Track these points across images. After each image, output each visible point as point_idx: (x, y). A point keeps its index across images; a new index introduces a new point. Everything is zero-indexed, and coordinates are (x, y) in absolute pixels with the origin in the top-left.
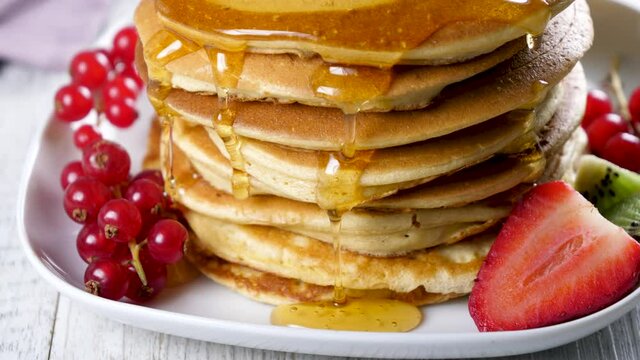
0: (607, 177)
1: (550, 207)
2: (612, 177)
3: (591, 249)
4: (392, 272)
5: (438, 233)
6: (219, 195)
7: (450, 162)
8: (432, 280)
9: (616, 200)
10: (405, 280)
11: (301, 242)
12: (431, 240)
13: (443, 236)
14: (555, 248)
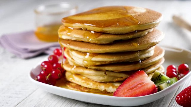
0: (159, 75)
1: (138, 76)
2: (161, 76)
3: (144, 85)
4: (100, 85)
5: (112, 78)
6: (70, 66)
7: (113, 59)
8: (108, 88)
9: (161, 81)
10: (102, 87)
11: (84, 78)
12: (110, 80)
13: (113, 79)
14: (137, 84)
